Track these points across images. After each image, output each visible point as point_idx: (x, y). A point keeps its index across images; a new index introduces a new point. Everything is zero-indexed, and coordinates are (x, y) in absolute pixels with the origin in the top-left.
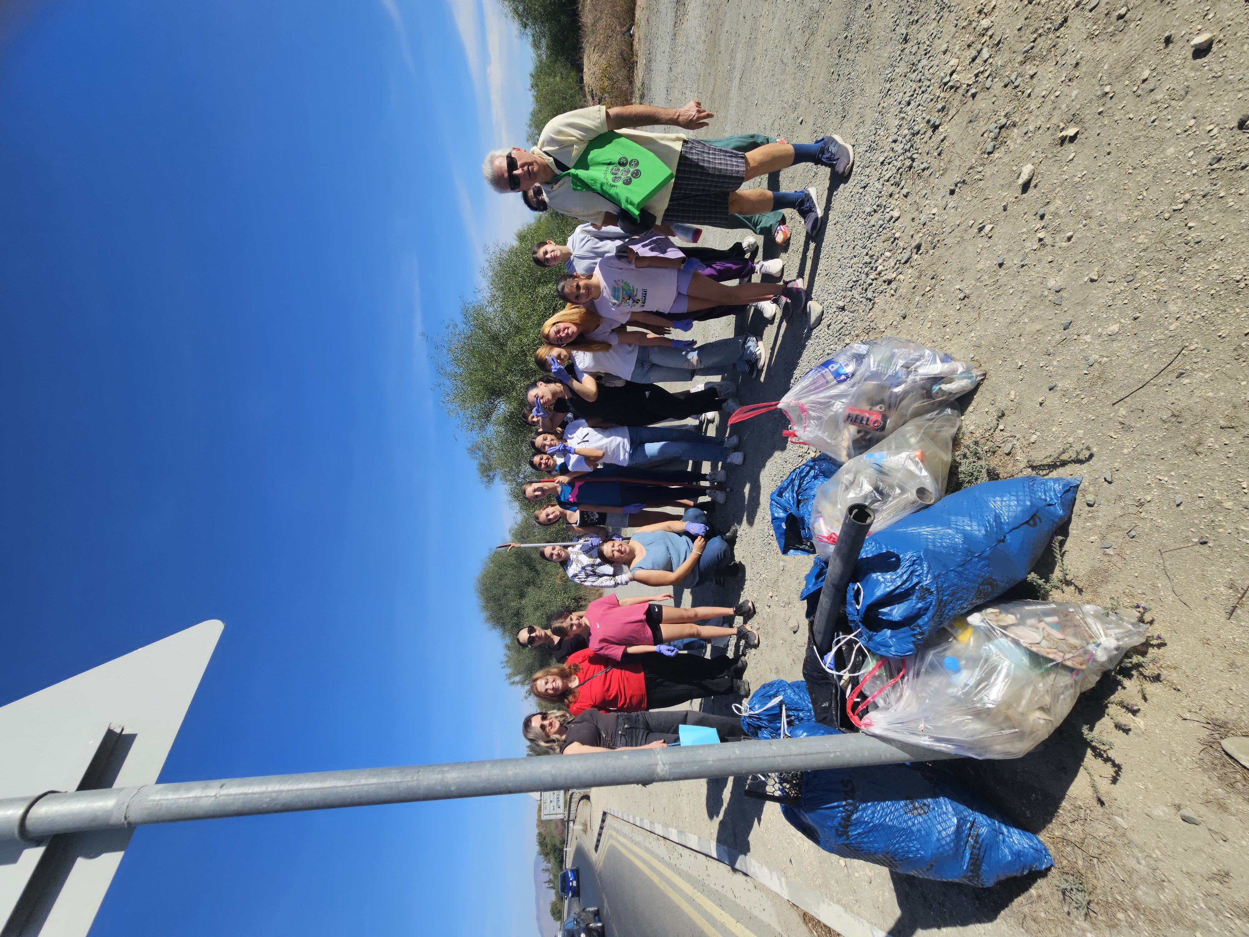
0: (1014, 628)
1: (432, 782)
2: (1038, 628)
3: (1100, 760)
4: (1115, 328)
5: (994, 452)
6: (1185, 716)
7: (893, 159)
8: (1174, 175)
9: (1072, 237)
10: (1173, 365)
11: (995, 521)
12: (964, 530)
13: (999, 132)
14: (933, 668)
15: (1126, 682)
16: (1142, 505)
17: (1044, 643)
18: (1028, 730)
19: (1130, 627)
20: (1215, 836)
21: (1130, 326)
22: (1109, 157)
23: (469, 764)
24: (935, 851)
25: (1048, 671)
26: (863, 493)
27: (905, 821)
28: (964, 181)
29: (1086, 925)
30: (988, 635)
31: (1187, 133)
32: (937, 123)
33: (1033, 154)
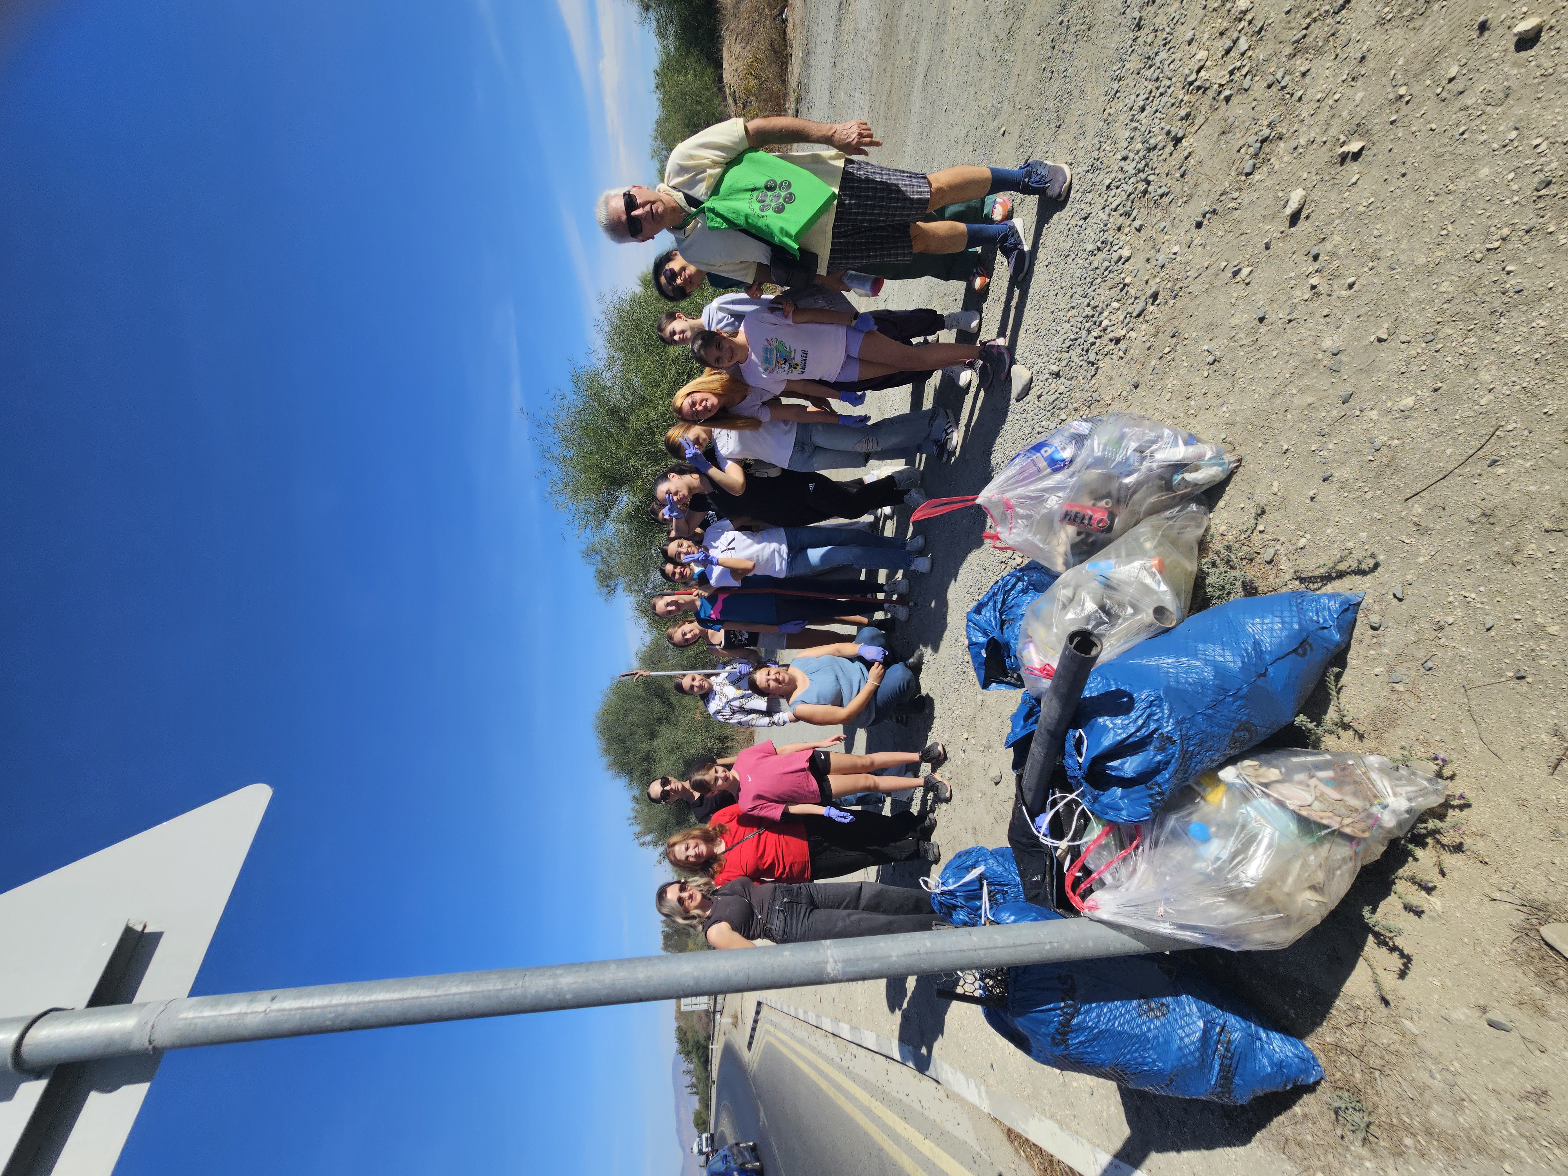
0: (1278, 785)
1: (542, 989)
2: (1308, 786)
3: (1384, 949)
4: (1409, 401)
5: (1251, 560)
6: (1493, 896)
7: (1123, 181)
8: (1488, 204)
9: (1354, 283)
10: (1483, 450)
11: (1254, 649)
12: (1215, 661)
13: (1261, 147)
14: (1175, 835)
15: (1419, 852)
16: (1441, 628)
17: (1317, 805)
18: (1295, 915)
19: (1426, 783)
20: (1531, 1046)
21: (1429, 400)
22: (1403, 179)
23: (588, 964)
24: (1175, 1063)
25: (1321, 841)
26: (1086, 613)
27: (1138, 1026)
28: (1214, 210)
29: (1364, 1152)
30: (1244, 794)
31: (1506, 149)
32: (1179, 135)
33: (1305, 175)
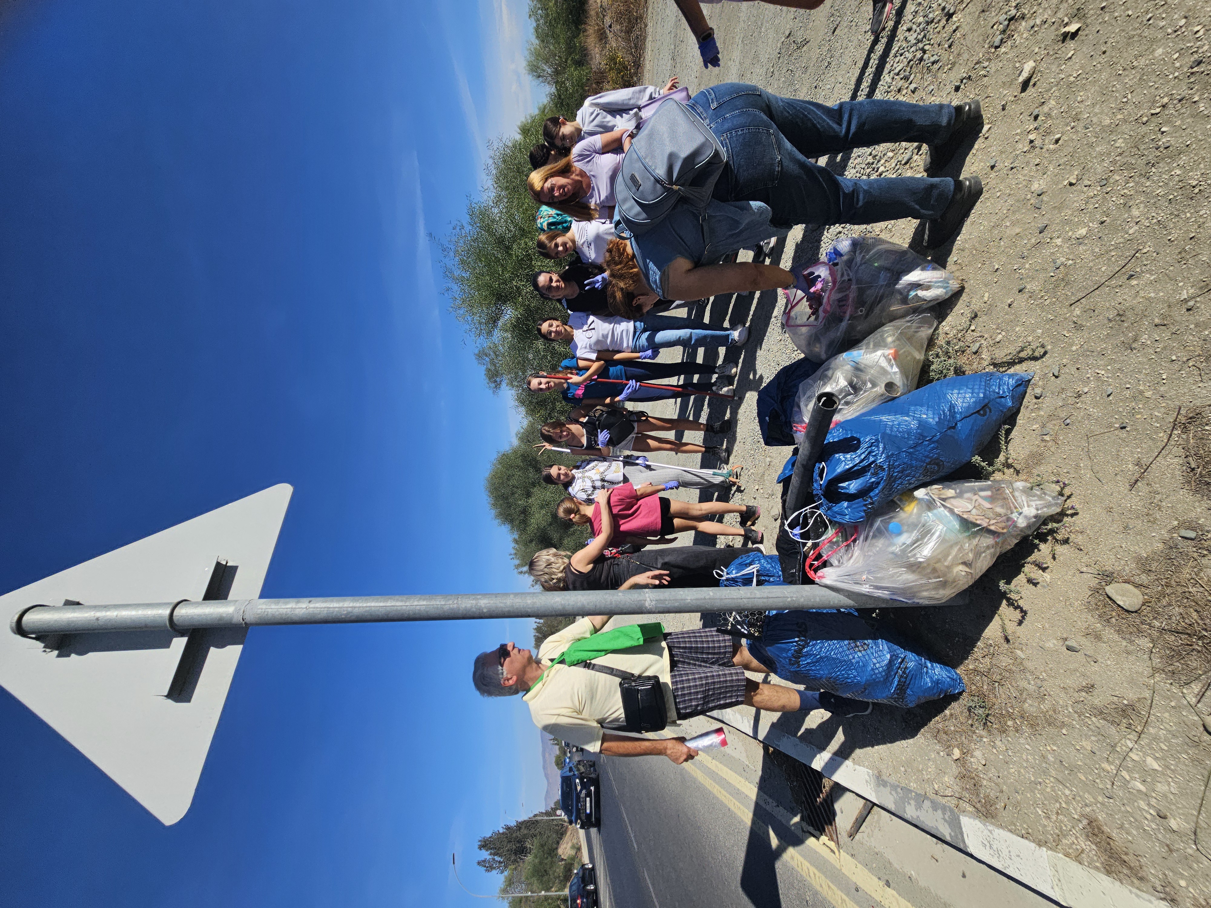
0: (952, 500)
1: (469, 606)
2: (972, 500)
3: (1011, 608)
4: (1083, 231)
5: (963, 352)
6: (1082, 570)
7: (906, 49)
8: (1157, 79)
9: (1059, 139)
10: (1126, 267)
11: (950, 410)
12: (920, 417)
13: (1008, 25)
14: (879, 533)
15: (1042, 546)
16: (1080, 396)
17: (974, 511)
18: (950, 580)
19: (1050, 499)
20: (1089, 659)
21: (1096, 230)
22: (1104, 56)
24: (868, 678)
25: (975, 534)
26: (839, 387)
27: (847, 655)
28: (970, 76)
29: (984, 733)
30: (930, 505)
31: (1176, 34)
32: (951, 12)
33: (1037, 50)
